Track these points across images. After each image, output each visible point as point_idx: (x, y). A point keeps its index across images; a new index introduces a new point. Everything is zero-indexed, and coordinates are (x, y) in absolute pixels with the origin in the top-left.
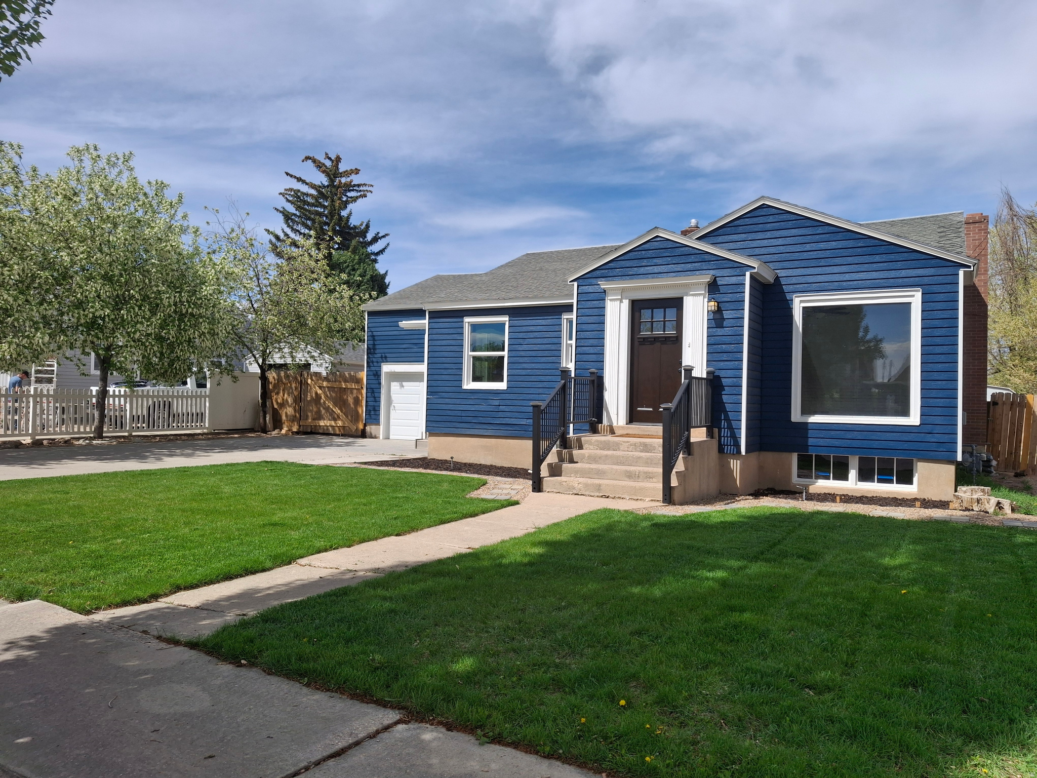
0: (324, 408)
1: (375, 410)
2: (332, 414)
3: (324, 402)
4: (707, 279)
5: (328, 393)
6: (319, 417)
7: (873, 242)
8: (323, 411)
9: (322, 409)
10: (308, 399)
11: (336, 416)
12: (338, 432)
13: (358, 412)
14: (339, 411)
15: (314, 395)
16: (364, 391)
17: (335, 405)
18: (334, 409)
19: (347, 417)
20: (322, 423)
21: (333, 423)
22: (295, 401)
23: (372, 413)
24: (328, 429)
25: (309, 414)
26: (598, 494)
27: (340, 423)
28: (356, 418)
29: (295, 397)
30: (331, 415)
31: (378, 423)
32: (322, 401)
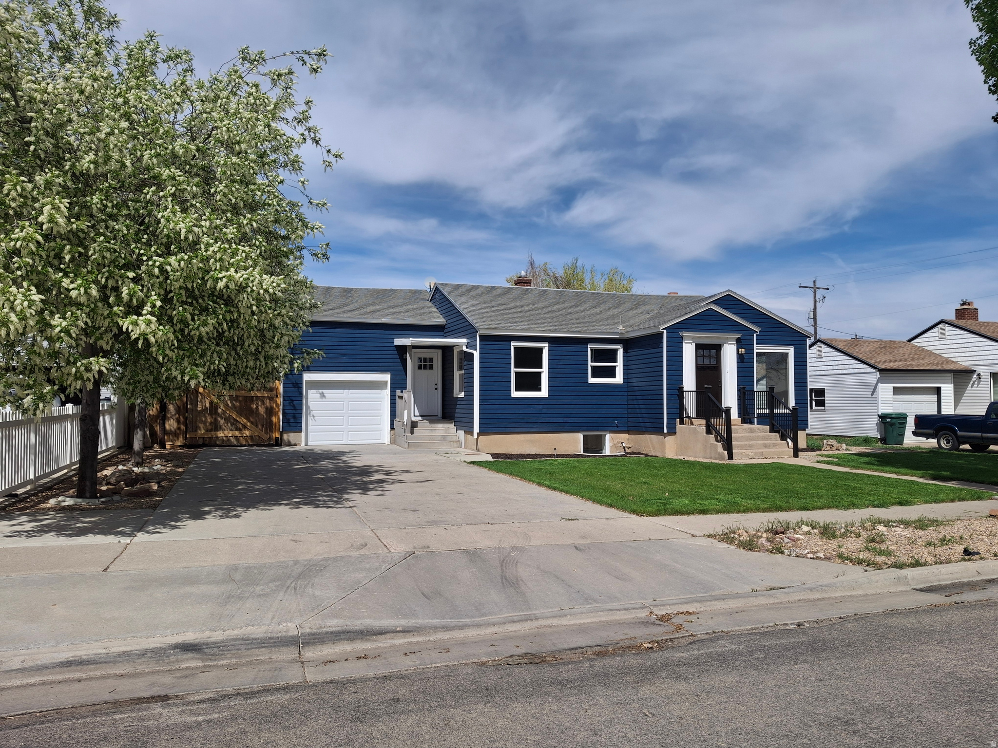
0: (222, 418)
1: (294, 417)
2: (235, 425)
3: (224, 412)
4: (739, 336)
5: (229, 402)
6: (216, 427)
7: (775, 321)
8: (222, 422)
9: (219, 419)
10: (199, 409)
11: (240, 426)
12: (244, 443)
13: (271, 421)
14: (245, 421)
15: (208, 405)
16: (280, 400)
17: (240, 414)
18: (238, 419)
19: (257, 426)
20: (221, 434)
21: (237, 433)
22: (178, 410)
23: (292, 420)
24: (228, 440)
25: (201, 426)
26: (761, 457)
27: (247, 433)
28: (269, 426)
29: (179, 407)
30: (232, 425)
31: (301, 431)
32: (220, 411)
